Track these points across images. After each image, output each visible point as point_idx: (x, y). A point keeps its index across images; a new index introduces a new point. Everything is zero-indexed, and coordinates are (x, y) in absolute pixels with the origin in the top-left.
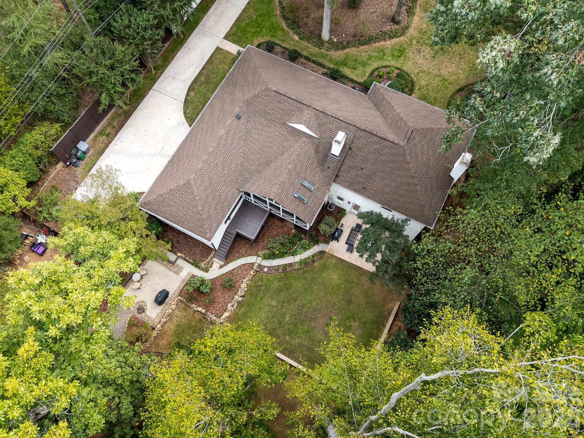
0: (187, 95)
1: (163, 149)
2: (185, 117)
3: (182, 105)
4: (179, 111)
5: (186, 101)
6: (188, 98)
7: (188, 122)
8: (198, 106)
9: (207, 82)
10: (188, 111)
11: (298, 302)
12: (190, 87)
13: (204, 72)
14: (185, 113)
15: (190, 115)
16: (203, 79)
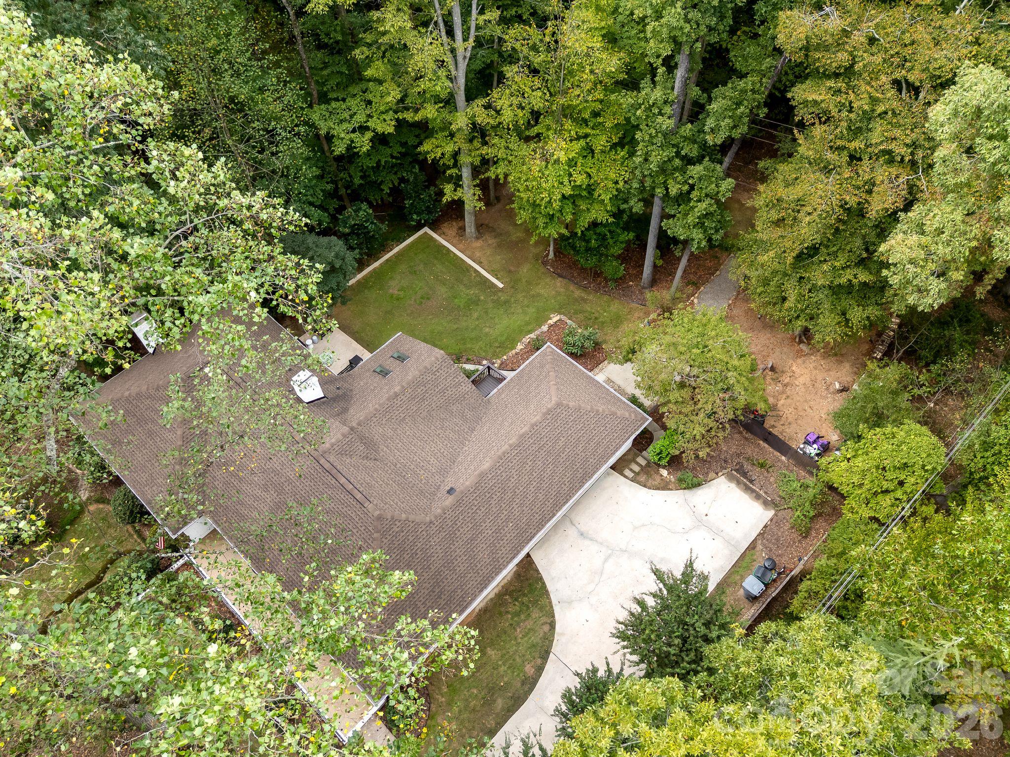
0: (540, 670)
1: (606, 560)
2: (553, 616)
3: (556, 648)
4: (562, 634)
5: (545, 655)
6: (539, 661)
7: (550, 602)
8: (524, 636)
9: (493, 690)
10: (546, 628)
11: (455, 326)
12: (531, 690)
13: (491, 723)
14: (552, 626)
15: (544, 619)
16: (500, 703)
